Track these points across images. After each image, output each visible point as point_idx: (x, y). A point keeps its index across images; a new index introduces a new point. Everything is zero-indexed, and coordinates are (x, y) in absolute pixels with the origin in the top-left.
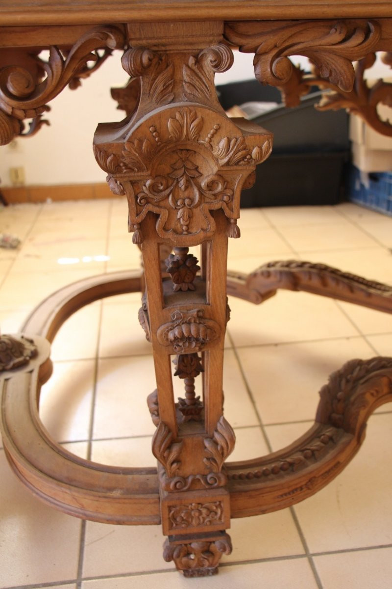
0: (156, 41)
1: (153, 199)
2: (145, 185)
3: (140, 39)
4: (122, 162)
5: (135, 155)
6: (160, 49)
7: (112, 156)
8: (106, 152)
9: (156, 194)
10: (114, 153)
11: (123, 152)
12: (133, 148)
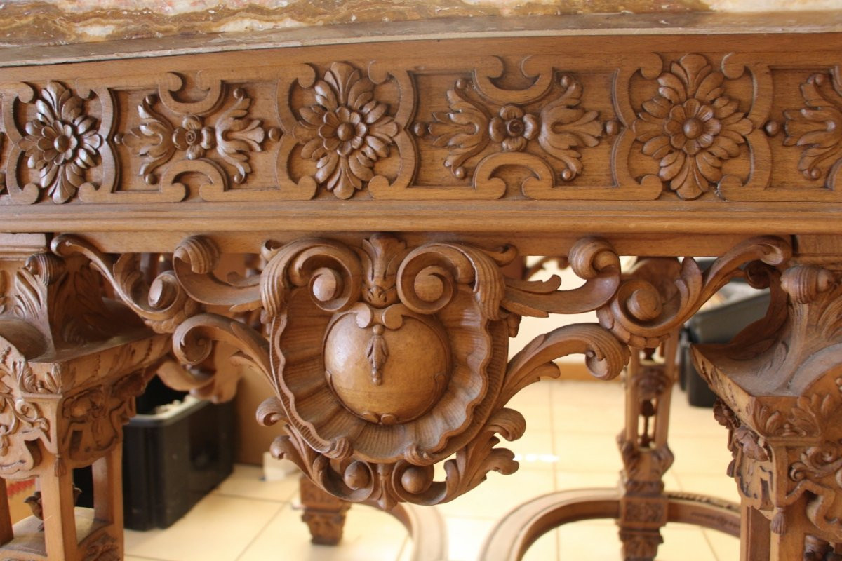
0: (836, 258)
1: (812, 472)
2: (805, 453)
3: (813, 255)
4: (788, 422)
5: (810, 415)
6: (838, 269)
7: (777, 414)
8: (768, 408)
9: (819, 467)
10: (780, 410)
11: (793, 410)
12: (810, 406)
